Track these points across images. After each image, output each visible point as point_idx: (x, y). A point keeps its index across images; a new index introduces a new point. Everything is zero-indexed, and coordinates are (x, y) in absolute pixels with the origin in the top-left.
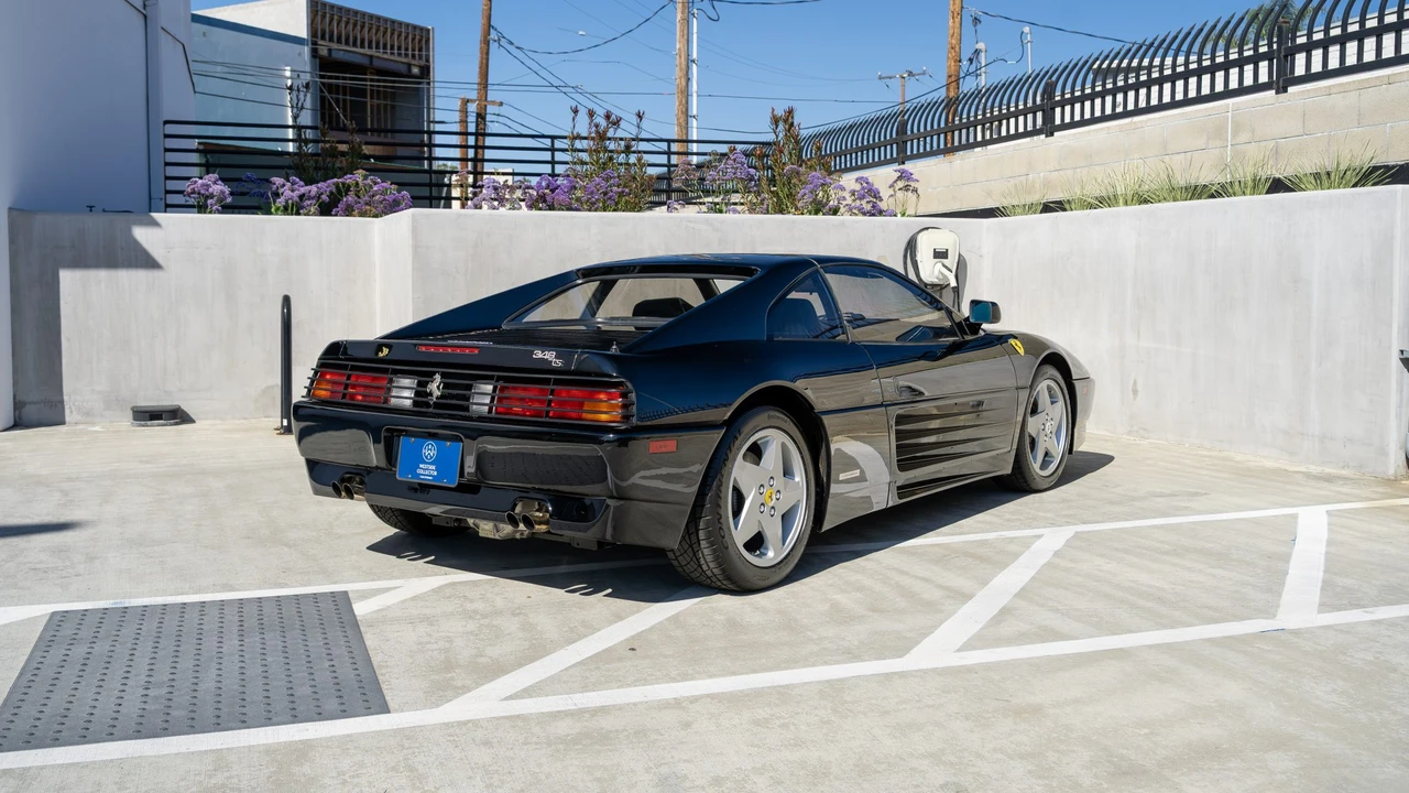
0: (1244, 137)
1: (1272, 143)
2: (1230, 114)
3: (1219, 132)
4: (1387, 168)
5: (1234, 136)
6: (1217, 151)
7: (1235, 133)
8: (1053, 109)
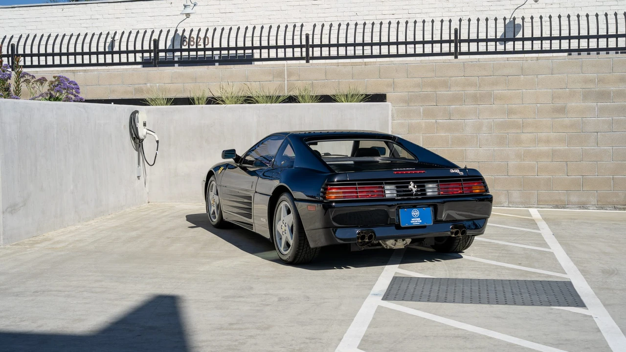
0: (293, 78)
1: (310, 82)
2: (286, 68)
3: (280, 74)
4: (367, 95)
5: (288, 77)
6: (279, 82)
7: (289, 76)
8: (158, 53)
